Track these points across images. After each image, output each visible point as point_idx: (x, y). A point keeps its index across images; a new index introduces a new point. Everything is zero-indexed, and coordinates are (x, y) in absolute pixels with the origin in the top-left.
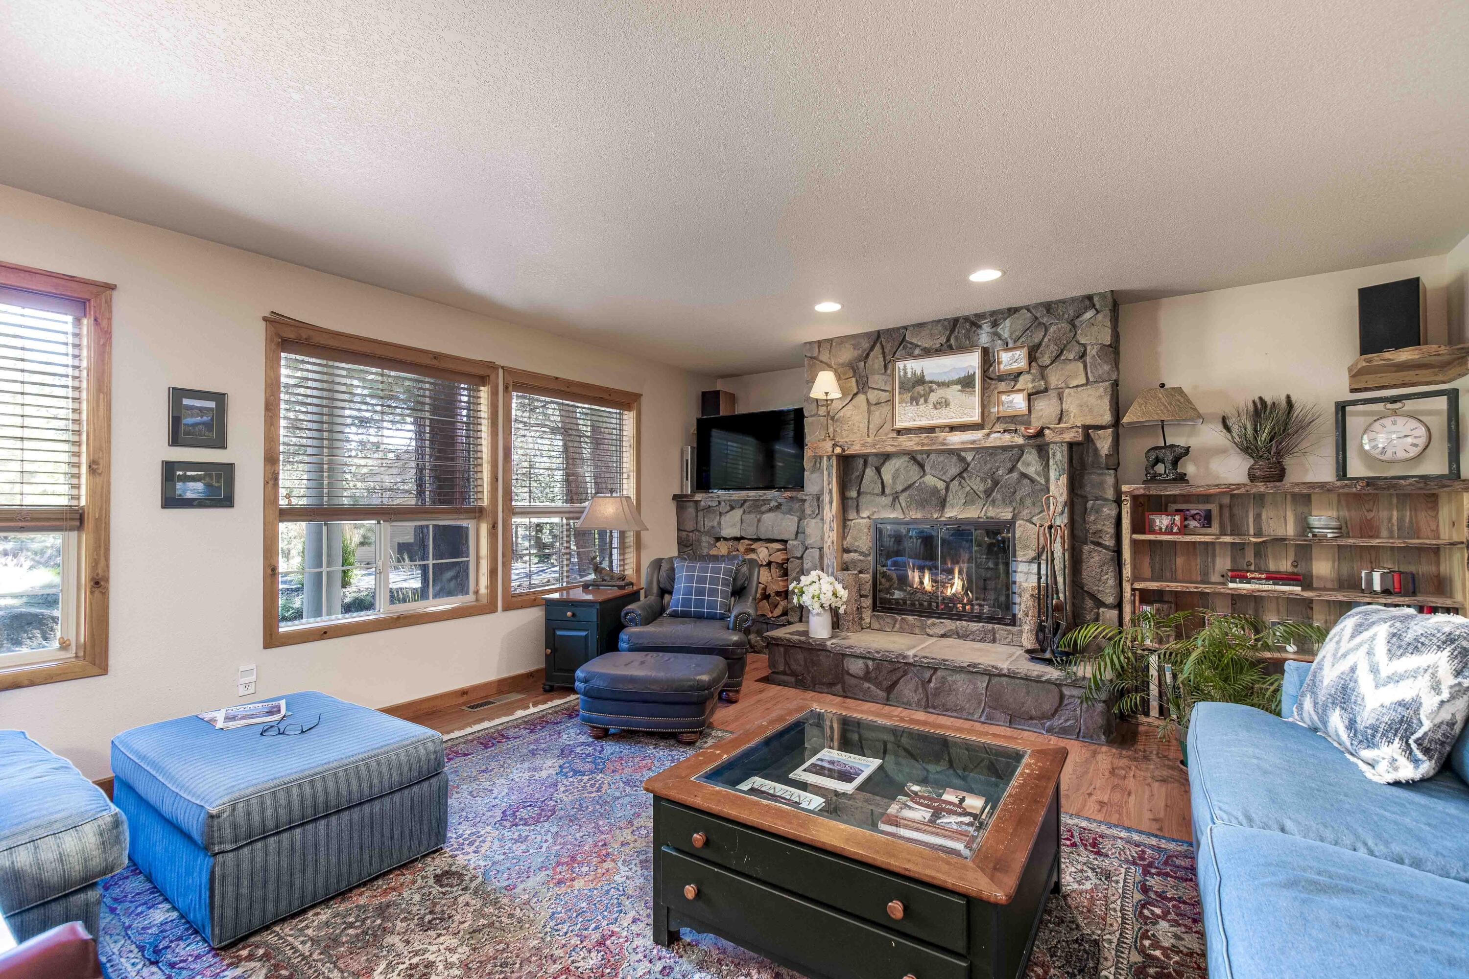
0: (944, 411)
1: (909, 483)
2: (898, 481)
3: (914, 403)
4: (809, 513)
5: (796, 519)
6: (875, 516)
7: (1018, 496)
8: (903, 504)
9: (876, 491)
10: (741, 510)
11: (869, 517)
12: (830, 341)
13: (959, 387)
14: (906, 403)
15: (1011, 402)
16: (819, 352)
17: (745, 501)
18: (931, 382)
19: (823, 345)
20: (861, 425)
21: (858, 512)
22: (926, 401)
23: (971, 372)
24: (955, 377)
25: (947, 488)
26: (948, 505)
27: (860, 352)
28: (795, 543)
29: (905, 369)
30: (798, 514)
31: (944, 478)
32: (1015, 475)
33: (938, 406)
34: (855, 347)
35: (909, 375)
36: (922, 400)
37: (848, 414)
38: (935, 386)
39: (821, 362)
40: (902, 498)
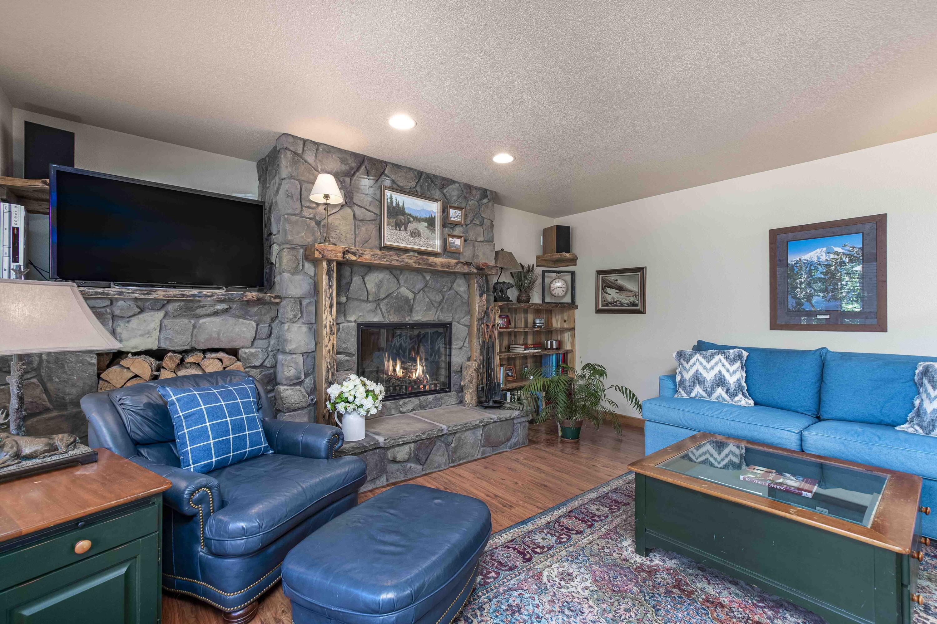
0: (417, 240)
1: (390, 292)
2: (382, 290)
3: (398, 228)
4: (291, 317)
5: (254, 324)
6: (360, 320)
7: (455, 306)
8: (383, 310)
9: (362, 298)
10: (161, 314)
11: (355, 321)
12: (317, 145)
13: (426, 224)
14: (392, 226)
15: (454, 243)
16: (303, 150)
17: (169, 301)
18: (409, 215)
19: (309, 146)
20: (348, 236)
21: (345, 317)
22: (406, 229)
23: (433, 215)
24: (424, 216)
25: (414, 299)
26: (414, 311)
27: (347, 168)
28: (253, 350)
29: (391, 198)
30: (256, 318)
31: (413, 290)
32: (452, 292)
33: (414, 235)
34: (343, 161)
35: (394, 204)
36: (403, 228)
37: (337, 223)
38: (411, 219)
39: (306, 161)
40: (382, 305)
